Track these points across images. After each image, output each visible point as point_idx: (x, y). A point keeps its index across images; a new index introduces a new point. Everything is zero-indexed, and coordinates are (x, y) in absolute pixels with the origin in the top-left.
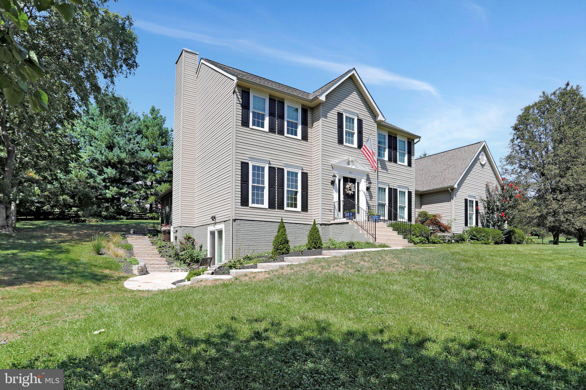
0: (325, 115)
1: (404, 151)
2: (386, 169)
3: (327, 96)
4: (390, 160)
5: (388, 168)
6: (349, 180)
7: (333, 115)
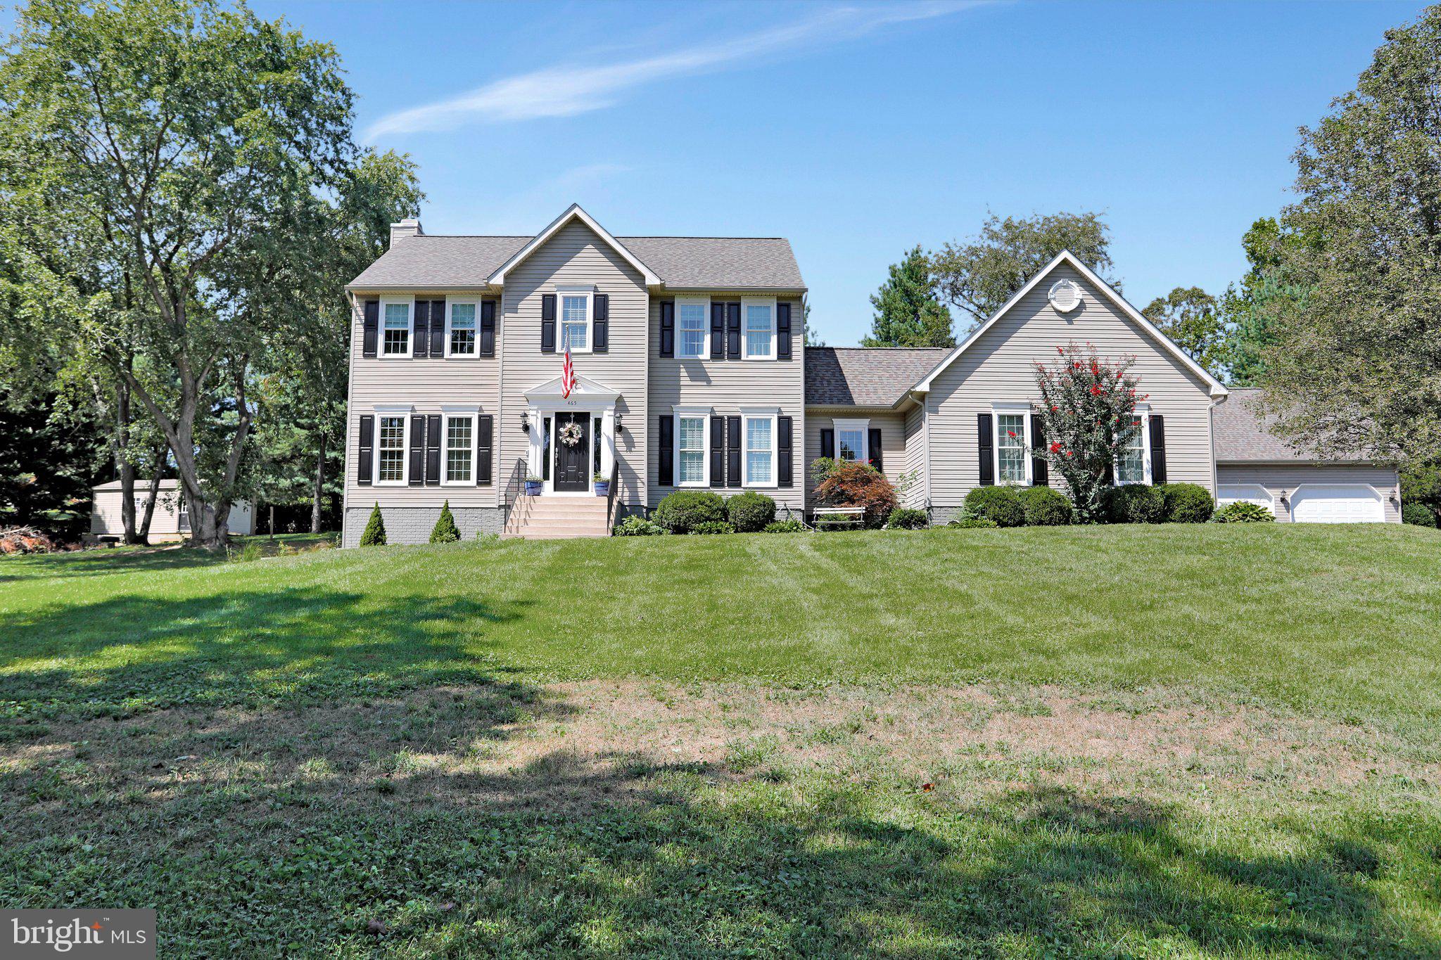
0: (514, 306)
1: (768, 327)
2: (707, 380)
3: (506, 277)
4: (716, 354)
5: (709, 374)
6: (572, 416)
7: (531, 306)
